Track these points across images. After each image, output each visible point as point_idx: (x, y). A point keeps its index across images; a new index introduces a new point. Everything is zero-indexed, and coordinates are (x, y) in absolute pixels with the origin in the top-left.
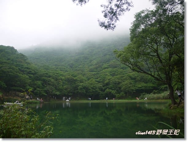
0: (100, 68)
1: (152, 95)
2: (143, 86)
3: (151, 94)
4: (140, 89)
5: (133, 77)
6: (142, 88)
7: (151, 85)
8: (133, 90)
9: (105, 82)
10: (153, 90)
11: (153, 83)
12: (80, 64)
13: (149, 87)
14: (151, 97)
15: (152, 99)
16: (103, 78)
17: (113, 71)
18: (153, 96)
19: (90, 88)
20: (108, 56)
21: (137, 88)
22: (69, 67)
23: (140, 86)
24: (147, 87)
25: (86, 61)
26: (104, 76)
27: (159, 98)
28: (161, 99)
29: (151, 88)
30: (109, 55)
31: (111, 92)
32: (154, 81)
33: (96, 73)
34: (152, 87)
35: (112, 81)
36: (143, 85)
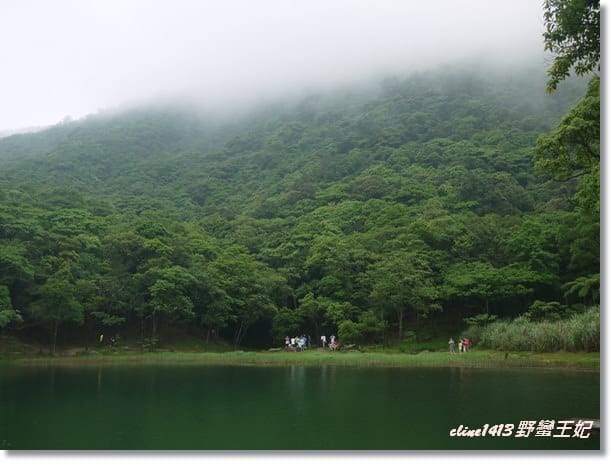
0: (306, 201)
1: (521, 328)
2: (480, 281)
3: (520, 319)
4: (467, 294)
5: (440, 235)
6: (474, 291)
7: (526, 274)
8: (428, 301)
9: (309, 262)
10: (532, 298)
11: (535, 267)
12: (236, 188)
13: (516, 284)
14: (517, 339)
15: (521, 348)
16: (303, 244)
17: (360, 213)
18: (525, 333)
19: (220, 291)
20: (356, 152)
21: (451, 290)
22: (188, 201)
23: (466, 280)
24: (500, 283)
25: (264, 176)
26: (306, 235)
27: (553, 345)
28: (569, 350)
29: (522, 290)
30: (362, 146)
31: (323, 311)
32: (540, 257)
33: (282, 221)
34: (527, 284)
35: (334, 255)
36: (480, 276)
